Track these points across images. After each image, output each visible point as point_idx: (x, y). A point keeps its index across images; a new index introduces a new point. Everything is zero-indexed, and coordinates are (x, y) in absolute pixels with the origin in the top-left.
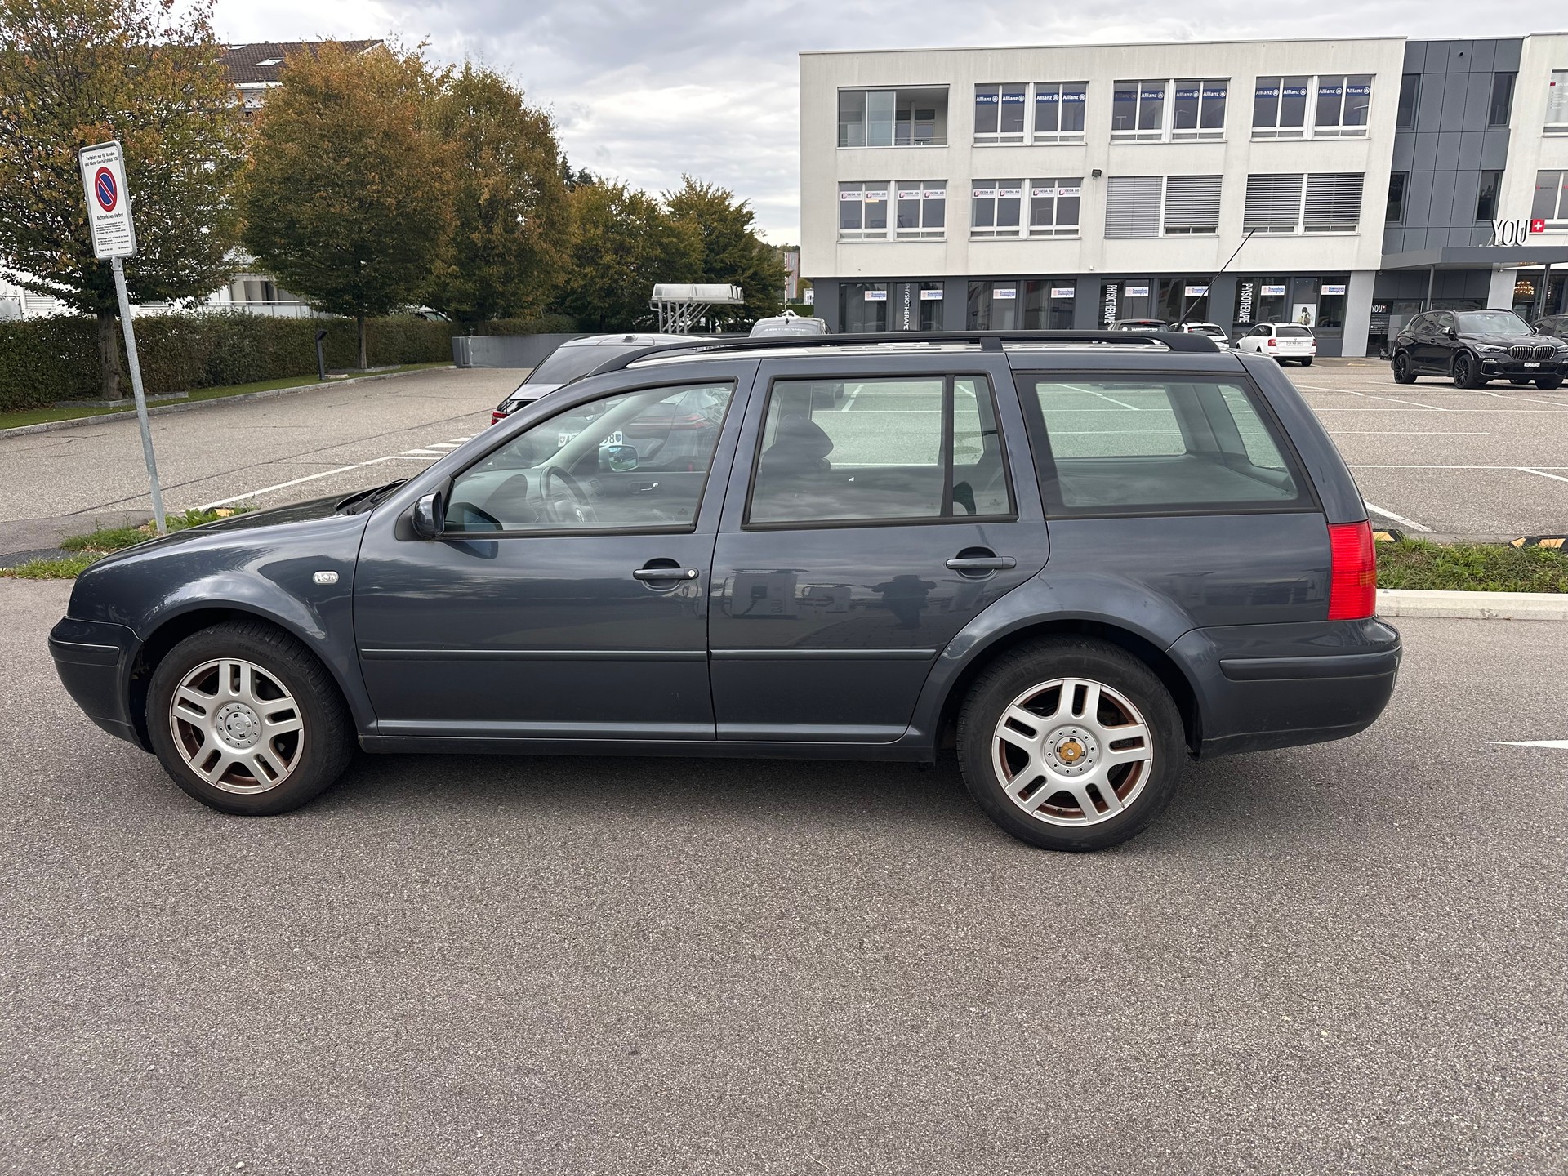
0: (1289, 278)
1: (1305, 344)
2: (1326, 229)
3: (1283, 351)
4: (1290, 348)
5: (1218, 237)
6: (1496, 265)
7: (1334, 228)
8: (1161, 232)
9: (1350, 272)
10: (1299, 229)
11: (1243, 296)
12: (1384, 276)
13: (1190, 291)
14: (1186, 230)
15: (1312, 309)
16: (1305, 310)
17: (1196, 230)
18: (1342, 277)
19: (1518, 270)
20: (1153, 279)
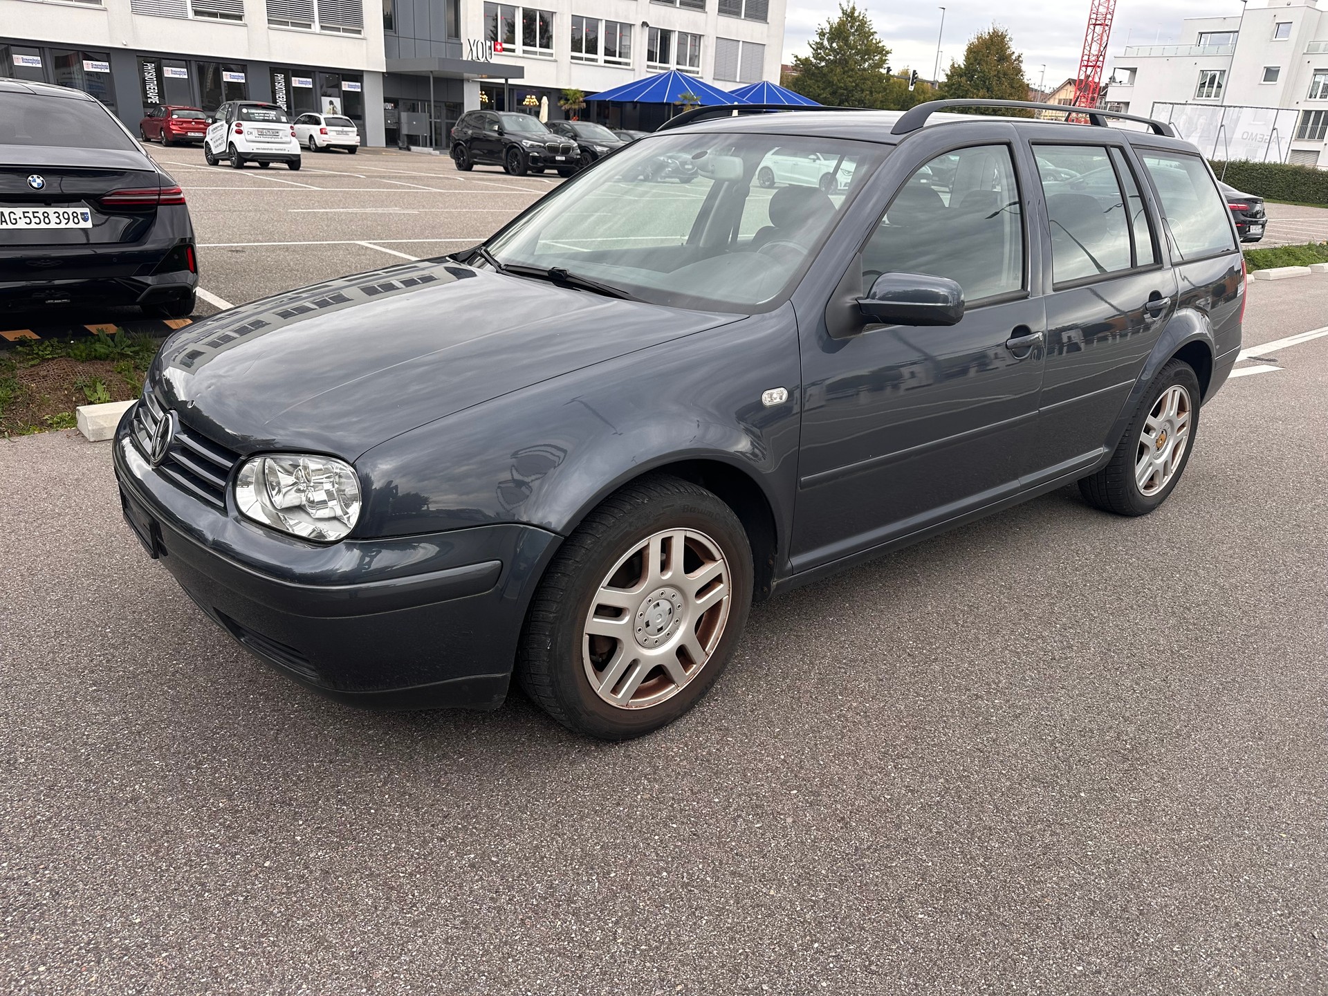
0: (314, 72)
1: (351, 134)
2: (338, 30)
3: (334, 139)
4: (339, 137)
5: (246, 25)
6: (466, 75)
7: (345, 31)
8: (191, 14)
9: (363, 71)
10: (316, 27)
11: (278, 86)
12: (391, 78)
13: (227, 77)
14: (214, 15)
15: (337, 102)
16: (331, 103)
17: (223, 16)
18: (356, 76)
19: (481, 82)
20: (190, 61)
